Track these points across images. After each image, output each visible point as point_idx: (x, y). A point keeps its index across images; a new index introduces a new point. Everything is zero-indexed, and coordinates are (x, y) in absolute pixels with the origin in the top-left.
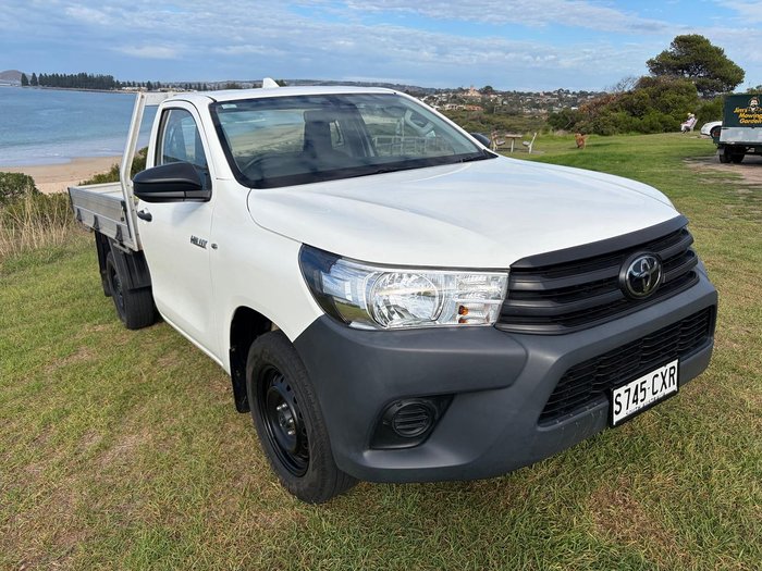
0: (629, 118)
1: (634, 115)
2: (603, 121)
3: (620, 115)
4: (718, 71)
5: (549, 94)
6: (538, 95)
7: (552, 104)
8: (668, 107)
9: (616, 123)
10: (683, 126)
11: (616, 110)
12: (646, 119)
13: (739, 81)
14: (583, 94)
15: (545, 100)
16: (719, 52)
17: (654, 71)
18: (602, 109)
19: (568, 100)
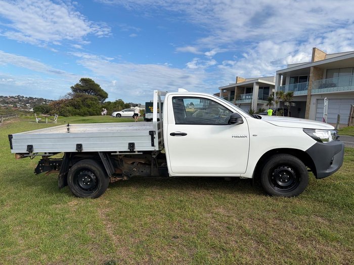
0: (74, 110)
1: (76, 108)
2: (64, 110)
3: (70, 108)
4: (99, 93)
5: (12, 97)
6: (6, 97)
7: (15, 102)
8: (89, 106)
9: (69, 112)
10: (103, 113)
11: (68, 106)
12: (82, 110)
13: (107, 97)
14: (31, 98)
15: (11, 100)
16: (98, 86)
17: (74, 91)
18: (62, 105)
19: (24, 101)
